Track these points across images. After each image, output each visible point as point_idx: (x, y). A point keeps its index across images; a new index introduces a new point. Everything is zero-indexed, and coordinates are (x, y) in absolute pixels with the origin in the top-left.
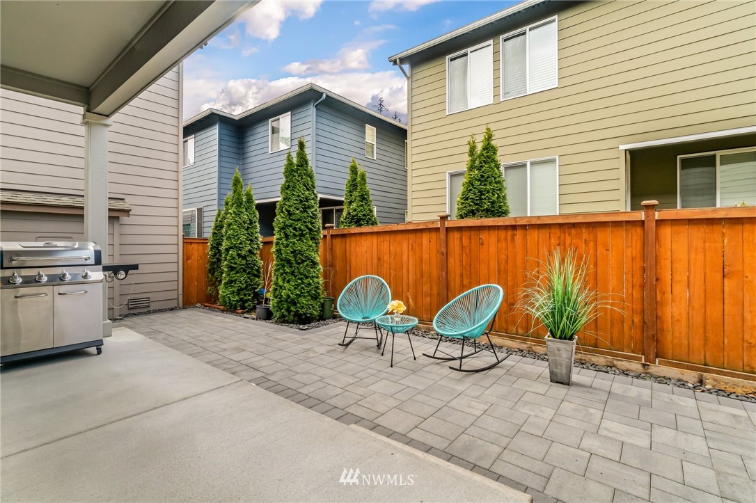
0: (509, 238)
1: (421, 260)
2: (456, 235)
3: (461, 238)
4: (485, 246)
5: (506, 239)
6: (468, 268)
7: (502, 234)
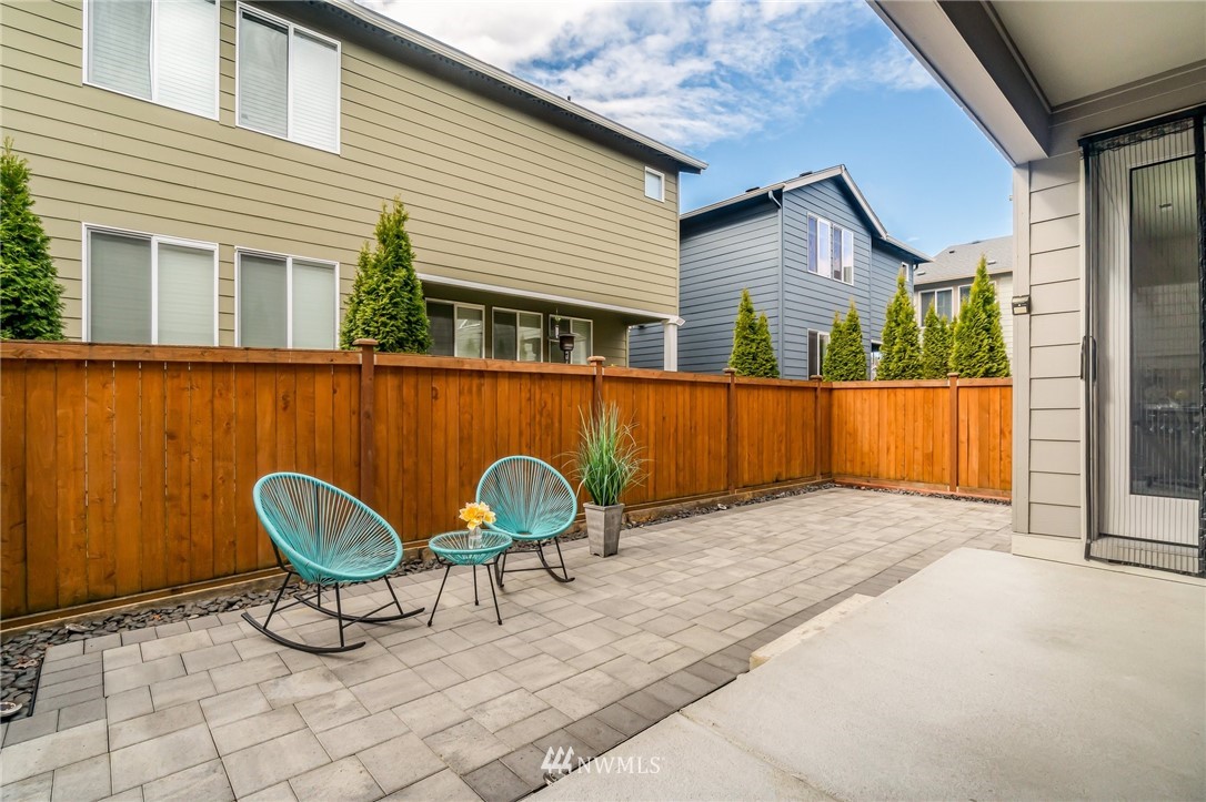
0: (474, 389)
1: (313, 431)
2: (390, 382)
3: (400, 388)
4: (441, 401)
5: (470, 391)
6: (412, 439)
7: (465, 382)
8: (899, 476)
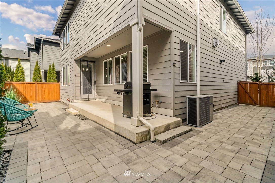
8: (24, 101)
